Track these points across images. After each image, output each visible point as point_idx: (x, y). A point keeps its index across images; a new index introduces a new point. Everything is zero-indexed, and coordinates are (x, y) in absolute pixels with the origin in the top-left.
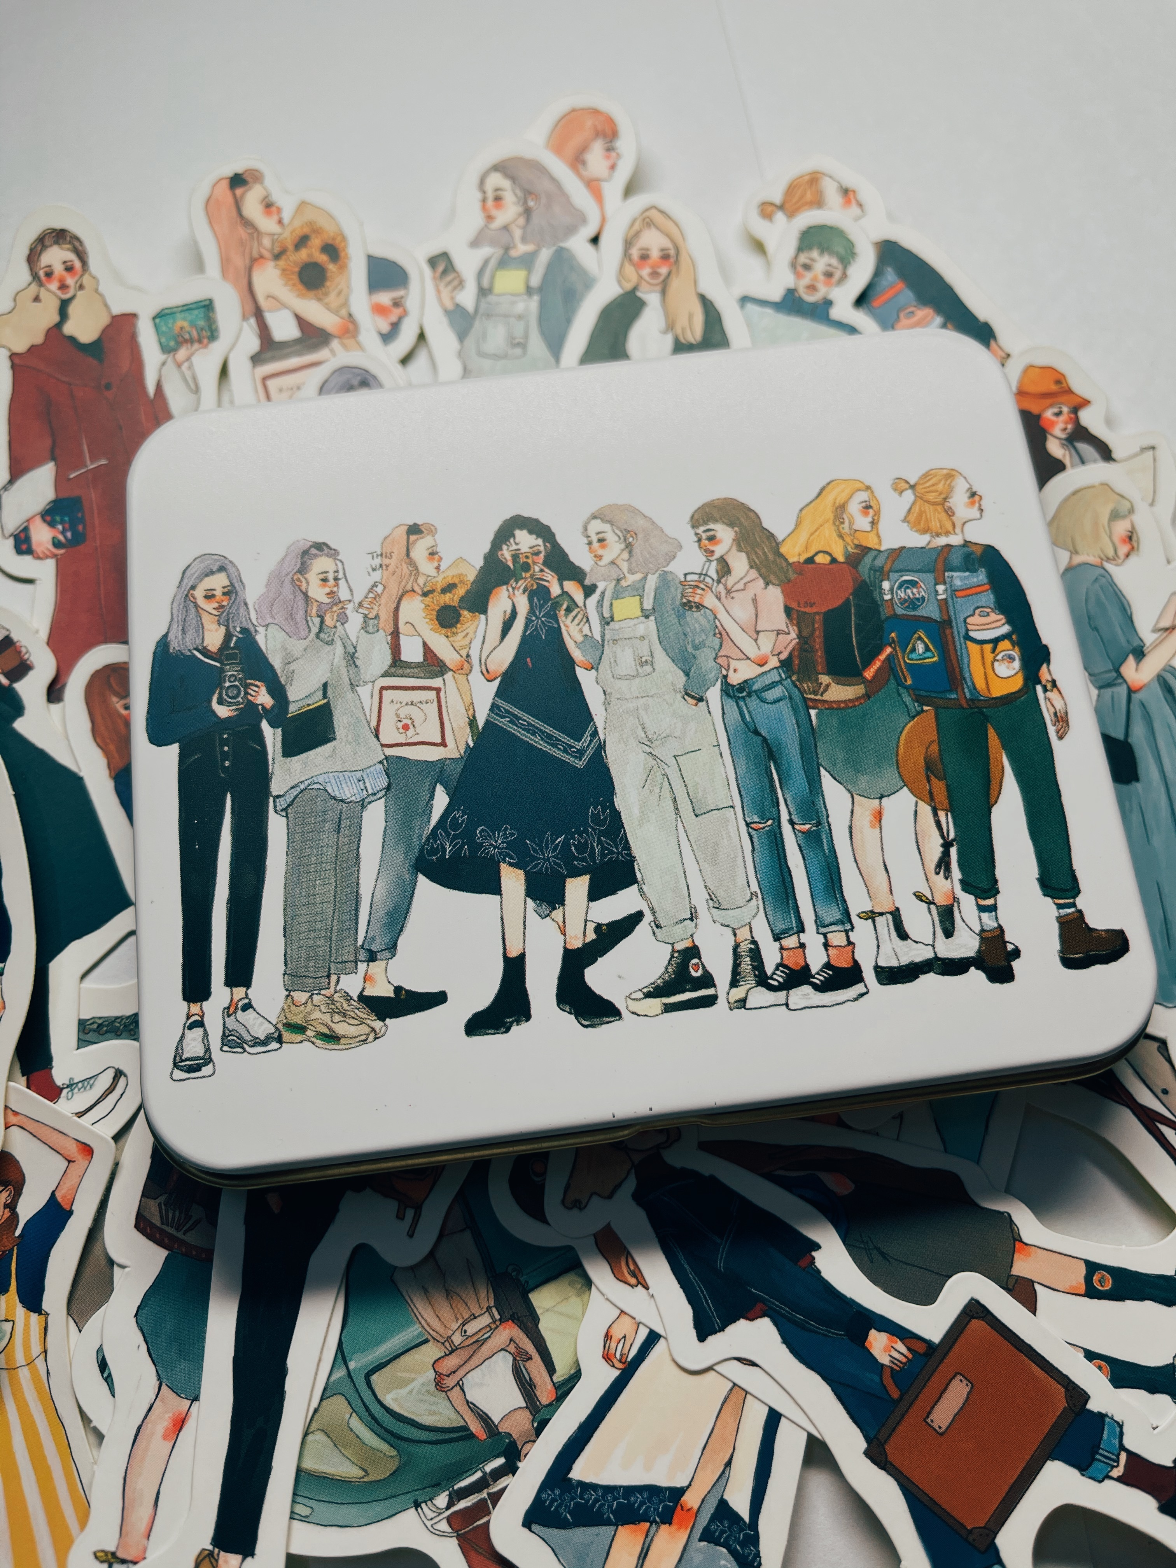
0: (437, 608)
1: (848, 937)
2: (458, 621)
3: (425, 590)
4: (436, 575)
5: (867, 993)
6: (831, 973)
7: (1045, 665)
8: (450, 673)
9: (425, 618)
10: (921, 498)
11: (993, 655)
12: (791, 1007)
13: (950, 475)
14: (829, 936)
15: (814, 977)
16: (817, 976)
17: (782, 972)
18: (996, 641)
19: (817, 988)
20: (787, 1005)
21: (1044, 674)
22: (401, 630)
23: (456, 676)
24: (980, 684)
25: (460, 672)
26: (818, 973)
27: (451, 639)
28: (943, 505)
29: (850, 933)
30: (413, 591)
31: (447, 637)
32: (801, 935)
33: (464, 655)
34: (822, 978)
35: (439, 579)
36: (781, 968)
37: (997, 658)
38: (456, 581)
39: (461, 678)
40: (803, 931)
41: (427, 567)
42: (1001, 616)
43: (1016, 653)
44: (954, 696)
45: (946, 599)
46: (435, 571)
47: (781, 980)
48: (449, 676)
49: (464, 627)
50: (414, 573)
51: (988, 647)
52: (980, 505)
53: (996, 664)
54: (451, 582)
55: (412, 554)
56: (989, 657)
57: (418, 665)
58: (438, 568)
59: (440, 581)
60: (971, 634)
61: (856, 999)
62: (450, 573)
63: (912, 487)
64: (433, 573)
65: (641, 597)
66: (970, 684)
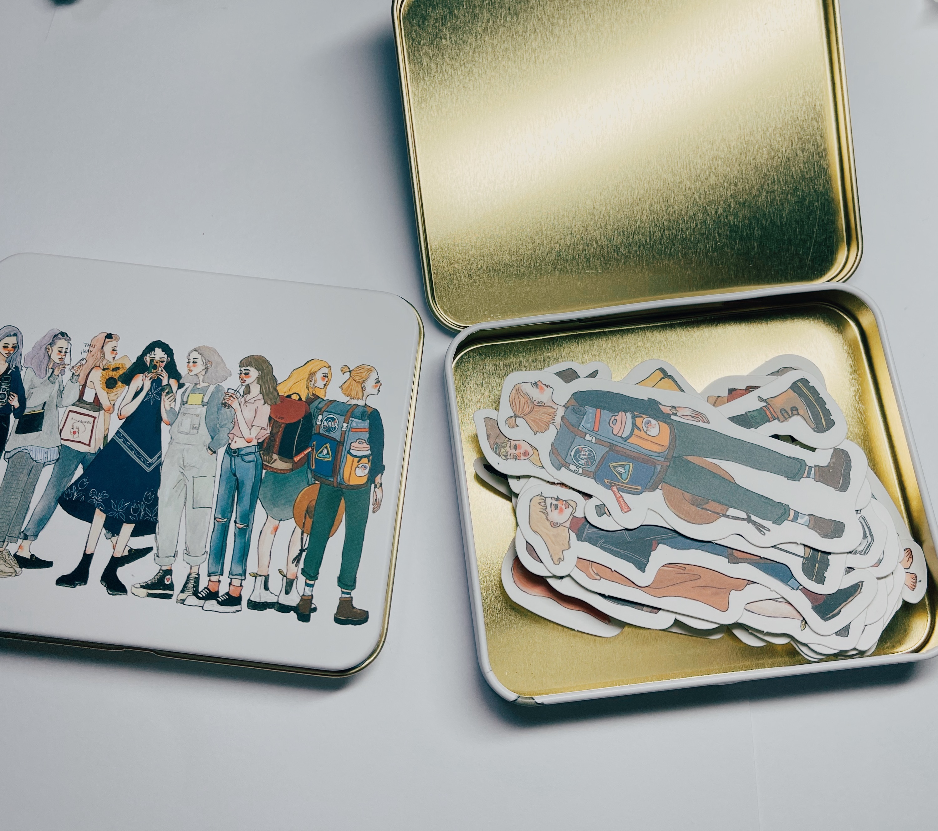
0: (108, 378)
1: (241, 583)
2: (115, 387)
3: (105, 367)
4: (112, 361)
5: (240, 611)
6: (227, 597)
7: (380, 475)
8: (103, 411)
9: (100, 381)
10: (353, 378)
11: (358, 464)
12: (204, 608)
13: (371, 370)
14: (233, 580)
15: (219, 598)
16: (221, 597)
17: (206, 591)
18: (361, 457)
19: (219, 603)
20: (202, 607)
21: (378, 479)
22: (87, 384)
23: (105, 412)
24: (346, 476)
25: (108, 411)
26: (221, 596)
27: (109, 394)
28: (362, 384)
29: (243, 581)
30: (99, 366)
31: (107, 393)
32: (221, 576)
33: (112, 404)
34: (223, 599)
35: (113, 363)
36: (206, 590)
37: (359, 466)
38: (121, 366)
39: (107, 415)
40: (222, 575)
41: (109, 356)
42: (369, 446)
43: (368, 466)
44: (332, 480)
45: (346, 431)
46: (112, 359)
47: (204, 595)
48: (102, 412)
49: (117, 390)
50: (102, 357)
51: (356, 459)
52: (379, 388)
53: (357, 468)
54: (118, 366)
55: (104, 348)
56: (355, 464)
57: (90, 404)
58: (114, 358)
59: (113, 365)
60: (351, 451)
61: (234, 612)
62: (119, 362)
63: (350, 371)
64: (111, 360)
65: (204, 395)
66: (341, 475)
